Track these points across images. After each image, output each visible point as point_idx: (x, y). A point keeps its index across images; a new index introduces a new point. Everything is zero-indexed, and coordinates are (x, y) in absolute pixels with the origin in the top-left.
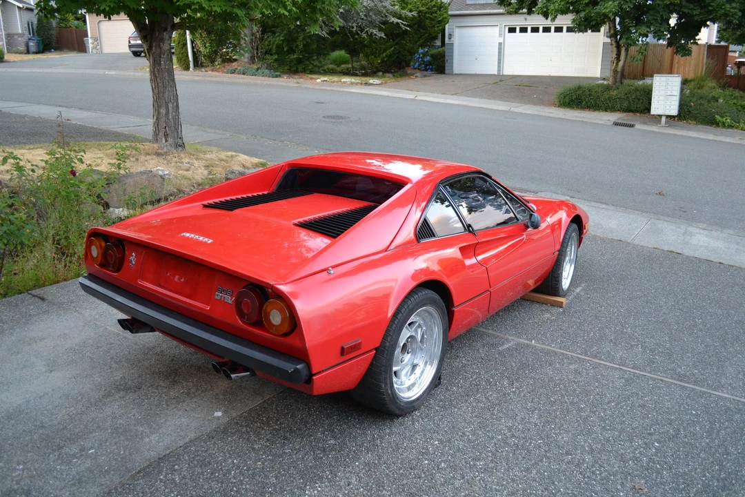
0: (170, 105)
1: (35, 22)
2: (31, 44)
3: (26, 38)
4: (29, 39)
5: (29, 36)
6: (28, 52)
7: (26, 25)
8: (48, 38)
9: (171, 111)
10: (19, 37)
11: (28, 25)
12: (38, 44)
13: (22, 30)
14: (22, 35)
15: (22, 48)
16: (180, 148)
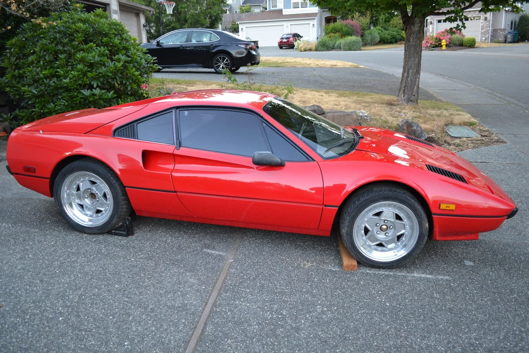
0: (411, 71)
1: (518, 21)
2: (509, 36)
3: (507, 32)
4: (509, 33)
5: (510, 31)
6: (505, 42)
7: (510, 23)
8: (524, 32)
9: (410, 75)
10: (501, 31)
11: (512, 23)
12: (514, 36)
13: (505, 26)
14: (505, 30)
15: (501, 39)
16: (411, 102)
